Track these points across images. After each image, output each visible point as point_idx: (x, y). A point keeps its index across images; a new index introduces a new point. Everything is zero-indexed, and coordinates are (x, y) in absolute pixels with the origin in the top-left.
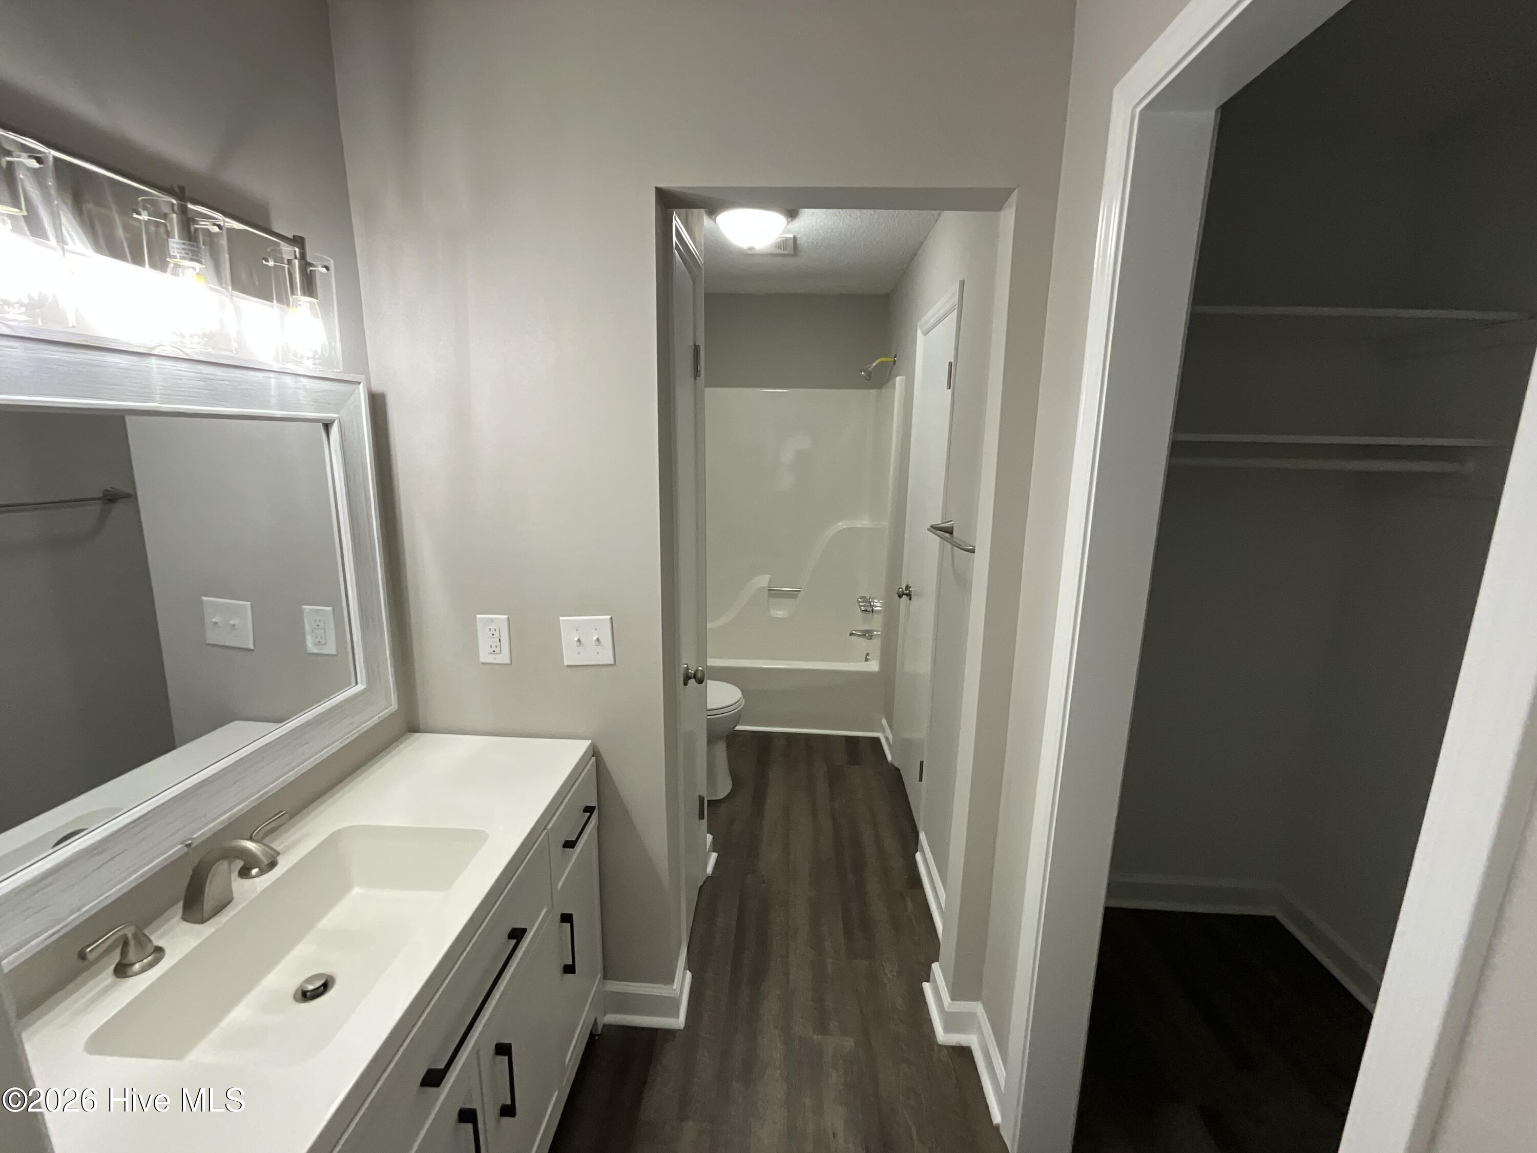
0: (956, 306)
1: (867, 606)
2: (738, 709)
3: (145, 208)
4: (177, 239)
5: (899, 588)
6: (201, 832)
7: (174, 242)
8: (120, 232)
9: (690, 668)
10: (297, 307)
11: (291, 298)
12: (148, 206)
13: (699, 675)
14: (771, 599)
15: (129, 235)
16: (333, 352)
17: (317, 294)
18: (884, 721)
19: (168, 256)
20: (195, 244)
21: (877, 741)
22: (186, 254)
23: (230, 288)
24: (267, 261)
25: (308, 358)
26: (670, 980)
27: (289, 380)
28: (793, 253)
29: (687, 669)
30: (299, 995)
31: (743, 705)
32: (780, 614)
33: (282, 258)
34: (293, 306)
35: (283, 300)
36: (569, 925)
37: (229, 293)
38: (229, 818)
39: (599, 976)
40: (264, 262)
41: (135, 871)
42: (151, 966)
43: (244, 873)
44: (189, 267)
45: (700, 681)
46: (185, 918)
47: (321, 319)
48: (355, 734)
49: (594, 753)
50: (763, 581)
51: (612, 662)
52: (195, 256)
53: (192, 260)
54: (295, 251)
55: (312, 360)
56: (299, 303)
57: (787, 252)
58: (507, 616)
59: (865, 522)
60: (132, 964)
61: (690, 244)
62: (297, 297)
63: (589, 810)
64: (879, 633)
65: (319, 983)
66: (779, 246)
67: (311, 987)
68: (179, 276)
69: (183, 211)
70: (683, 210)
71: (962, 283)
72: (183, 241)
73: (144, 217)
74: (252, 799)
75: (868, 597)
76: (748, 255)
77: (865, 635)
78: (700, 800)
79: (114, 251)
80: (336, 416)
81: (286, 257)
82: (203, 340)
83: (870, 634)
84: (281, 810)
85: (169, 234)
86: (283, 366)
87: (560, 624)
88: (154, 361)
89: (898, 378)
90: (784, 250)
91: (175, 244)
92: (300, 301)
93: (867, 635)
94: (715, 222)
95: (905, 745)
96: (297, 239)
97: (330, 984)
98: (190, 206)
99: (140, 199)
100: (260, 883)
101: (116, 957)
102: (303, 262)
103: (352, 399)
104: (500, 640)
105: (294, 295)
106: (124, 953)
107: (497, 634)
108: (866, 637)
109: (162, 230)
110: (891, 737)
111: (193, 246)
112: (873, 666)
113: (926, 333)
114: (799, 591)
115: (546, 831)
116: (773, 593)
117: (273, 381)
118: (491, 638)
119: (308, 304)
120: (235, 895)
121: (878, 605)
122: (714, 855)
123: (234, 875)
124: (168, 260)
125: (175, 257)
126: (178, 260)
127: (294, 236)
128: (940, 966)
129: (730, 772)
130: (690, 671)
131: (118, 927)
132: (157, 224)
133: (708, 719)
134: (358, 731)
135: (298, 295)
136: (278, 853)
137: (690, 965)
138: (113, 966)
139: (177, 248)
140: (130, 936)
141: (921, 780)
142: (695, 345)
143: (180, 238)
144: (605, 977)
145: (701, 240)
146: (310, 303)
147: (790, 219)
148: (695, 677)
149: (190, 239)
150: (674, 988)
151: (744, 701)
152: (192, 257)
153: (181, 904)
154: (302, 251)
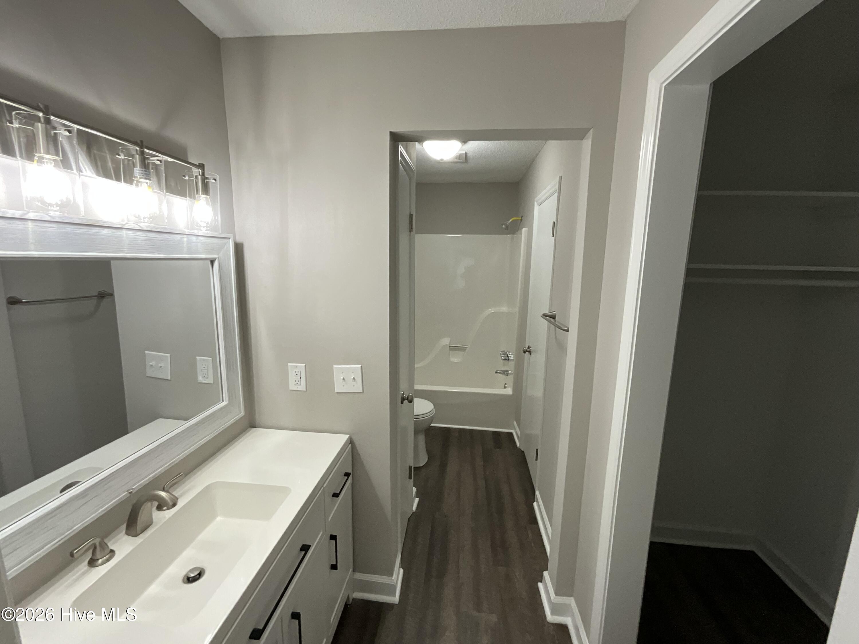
0: (557, 191)
1: (505, 357)
2: (432, 415)
3: (122, 152)
4: (138, 168)
5: (524, 348)
6: (136, 485)
7: (137, 170)
8: (110, 164)
9: (405, 394)
10: (199, 201)
11: (196, 196)
12: (124, 151)
13: (410, 398)
14: (451, 352)
15: (114, 166)
16: (217, 223)
17: (209, 194)
18: (515, 423)
19: (133, 177)
20: (147, 170)
21: (511, 434)
22: (143, 175)
23: (165, 191)
24: (185, 177)
25: (204, 227)
26: (391, 575)
27: (194, 238)
28: (464, 161)
29: (403, 394)
30: (186, 580)
31: (434, 413)
32: (455, 360)
33: (193, 175)
34: (197, 200)
35: (192, 196)
36: (334, 541)
37: (164, 193)
38: (153, 477)
39: (351, 570)
40: (183, 177)
41: (102, 507)
42: (108, 560)
43: (160, 508)
44: (144, 182)
45: (411, 401)
46: (127, 534)
47: (211, 207)
48: (221, 429)
49: (351, 442)
50: (446, 341)
51: (361, 391)
52: (147, 176)
53: (146, 179)
54: (199, 172)
55: (205, 228)
56: (200, 198)
57: (461, 161)
58: (304, 365)
59: (504, 309)
60: (98, 560)
61: (408, 159)
62: (199, 195)
63: (347, 475)
64: (513, 372)
65: (197, 573)
66: (457, 158)
67: (192, 575)
68: (139, 186)
69: (142, 153)
70: (405, 143)
71: (561, 178)
72: (141, 169)
73: (122, 157)
74: (166, 466)
75: (506, 351)
76: (440, 163)
77: (504, 373)
78: (409, 468)
79: (106, 175)
80: (217, 256)
81: (195, 174)
82: (150, 220)
83: (507, 373)
84: (181, 472)
85: (134, 165)
86: (191, 231)
87: (333, 369)
88: (124, 232)
89: (524, 229)
90: (460, 160)
91: (138, 171)
92: (201, 197)
93: (505, 373)
94: (422, 145)
95: (527, 438)
96: (201, 165)
97: (202, 574)
98: (146, 150)
99: (120, 147)
100: (168, 514)
101: (89, 556)
102: (203, 177)
103: (225, 247)
104: (300, 377)
105: (198, 194)
106: (94, 553)
107: (299, 374)
108: (505, 374)
109: (131, 162)
110: (519, 433)
111: (146, 171)
112: (509, 391)
113: (539, 205)
114: (467, 347)
115: (323, 488)
116: (452, 348)
117: (185, 239)
118: (296, 376)
119: (205, 199)
120: (154, 520)
121: (512, 356)
122: (417, 500)
123: (154, 508)
124: (134, 179)
125: (137, 177)
126: (139, 179)
127: (199, 164)
128: (549, 574)
129: (427, 450)
130: (405, 396)
131: (92, 538)
132: (129, 160)
133: (415, 421)
134: (223, 428)
135: (200, 194)
136: (177, 499)
137: (402, 565)
138: (88, 560)
139: (138, 173)
140: (98, 544)
141: (537, 460)
142: (410, 214)
143: (140, 168)
144: (354, 571)
145: (414, 156)
146: (206, 198)
147: (463, 144)
148: (407, 399)
149: (145, 168)
150: (393, 579)
151: (435, 411)
152: (146, 177)
153: (125, 525)
154: (202, 171)
